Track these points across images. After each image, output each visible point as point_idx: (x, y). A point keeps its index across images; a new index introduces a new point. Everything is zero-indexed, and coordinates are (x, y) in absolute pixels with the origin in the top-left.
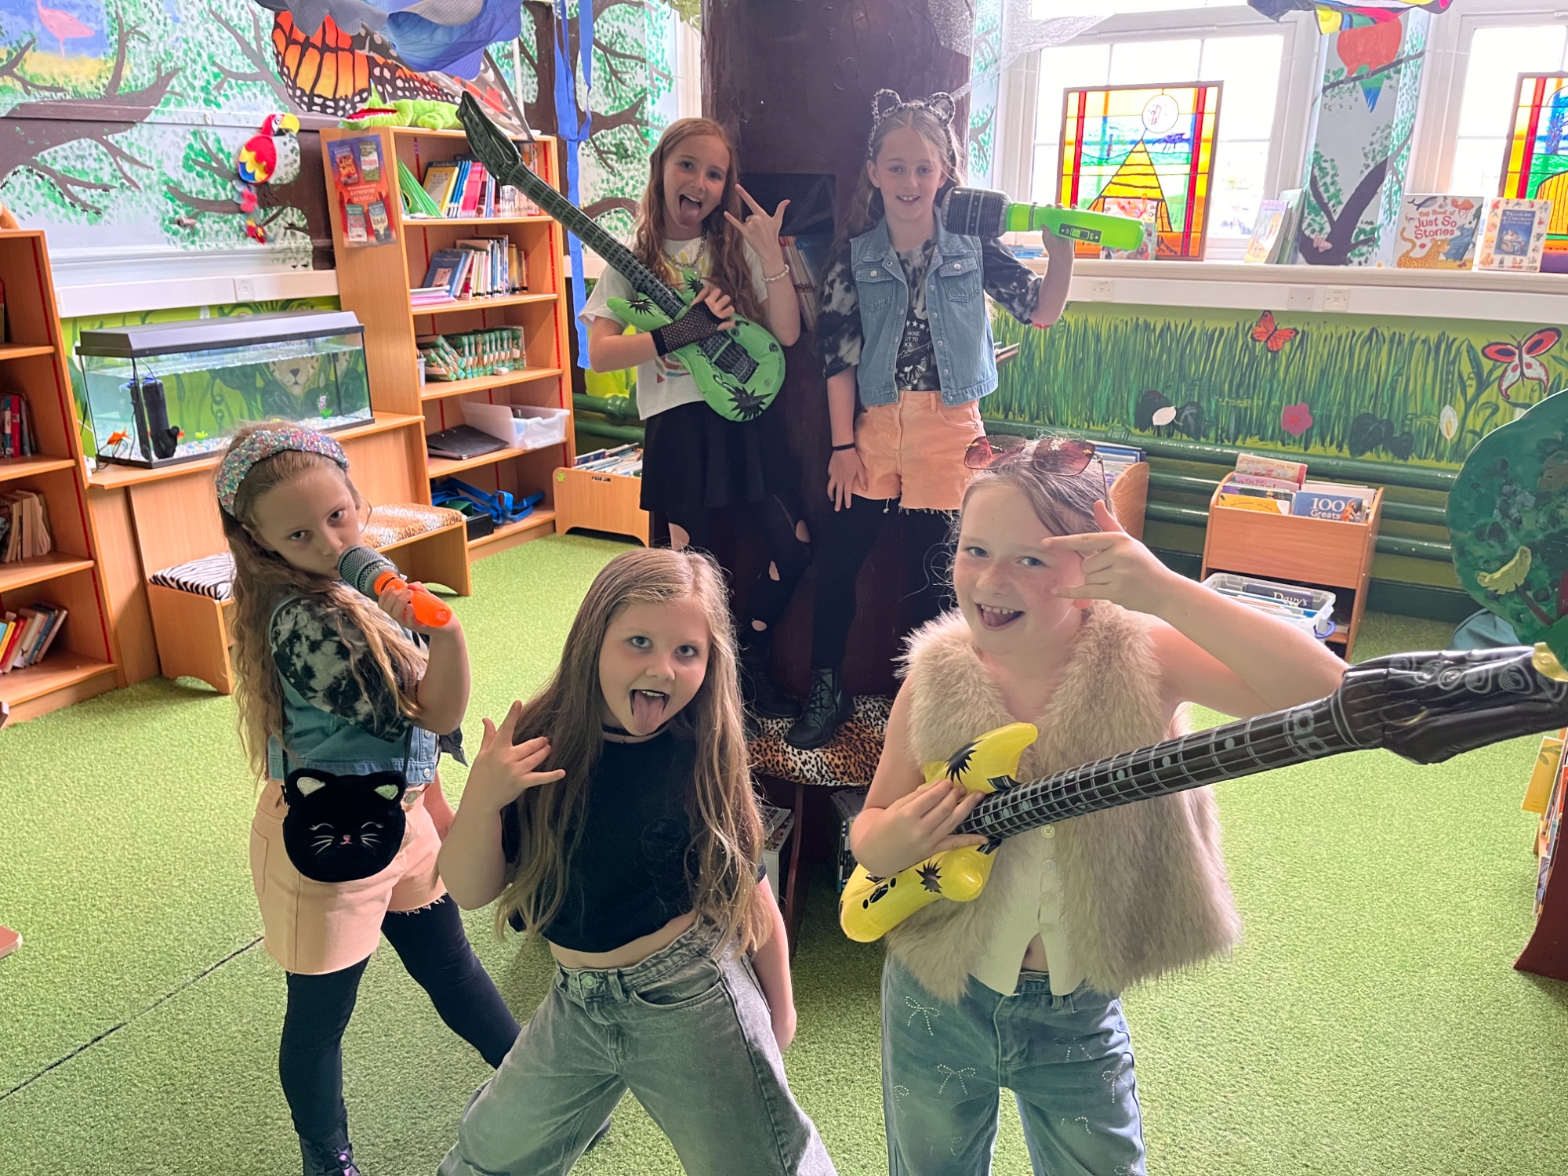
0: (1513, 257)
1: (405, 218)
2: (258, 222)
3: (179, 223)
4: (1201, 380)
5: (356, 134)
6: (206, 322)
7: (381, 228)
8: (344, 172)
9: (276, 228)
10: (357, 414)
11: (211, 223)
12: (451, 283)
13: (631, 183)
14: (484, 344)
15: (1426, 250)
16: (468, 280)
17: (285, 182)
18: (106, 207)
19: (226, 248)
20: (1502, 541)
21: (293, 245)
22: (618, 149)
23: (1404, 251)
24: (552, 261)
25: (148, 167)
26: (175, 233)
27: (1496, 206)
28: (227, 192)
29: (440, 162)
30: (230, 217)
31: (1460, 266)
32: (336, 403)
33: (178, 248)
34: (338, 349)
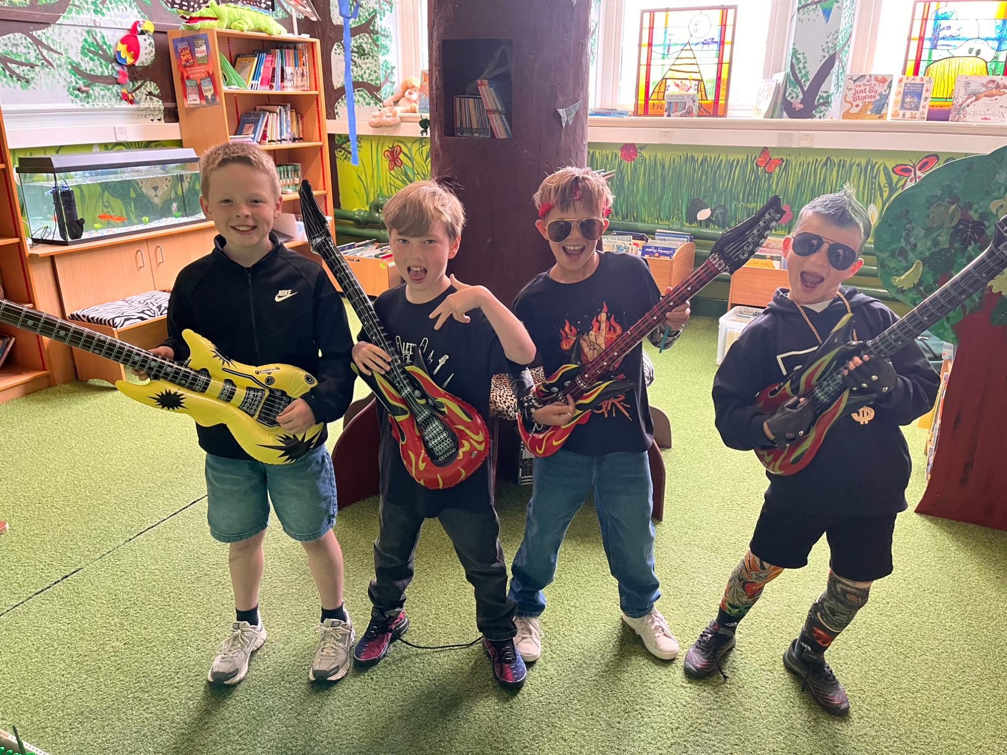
0: (910, 111)
1: (225, 88)
2: (129, 90)
3: (79, 90)
4: (726, 191)
5: (192, 33)
6: (96, 153)
7: (209, 95)
8: (184, 58)
9: (140, 94)
10: (197, 216)
11: (99, 90)
12: (254, 132)
13: (368, 71)
15: (859, 108)
16: (265, 131)
17: (146, 65)
18: (33, 78)
19: (109, 107)
20: (906, 258)
21: (151, 106)
22: (358, 49)
23: (846, 110)
24: (319, 121)
25: (59, 53)
26: (77, 96)
27: (900, 81)
28: (108, 70)
29: (245, 55)
30: (111, 86)
31: (879, 118)
32: (183, 209)
33: (78, 106)
34: (183, 172)
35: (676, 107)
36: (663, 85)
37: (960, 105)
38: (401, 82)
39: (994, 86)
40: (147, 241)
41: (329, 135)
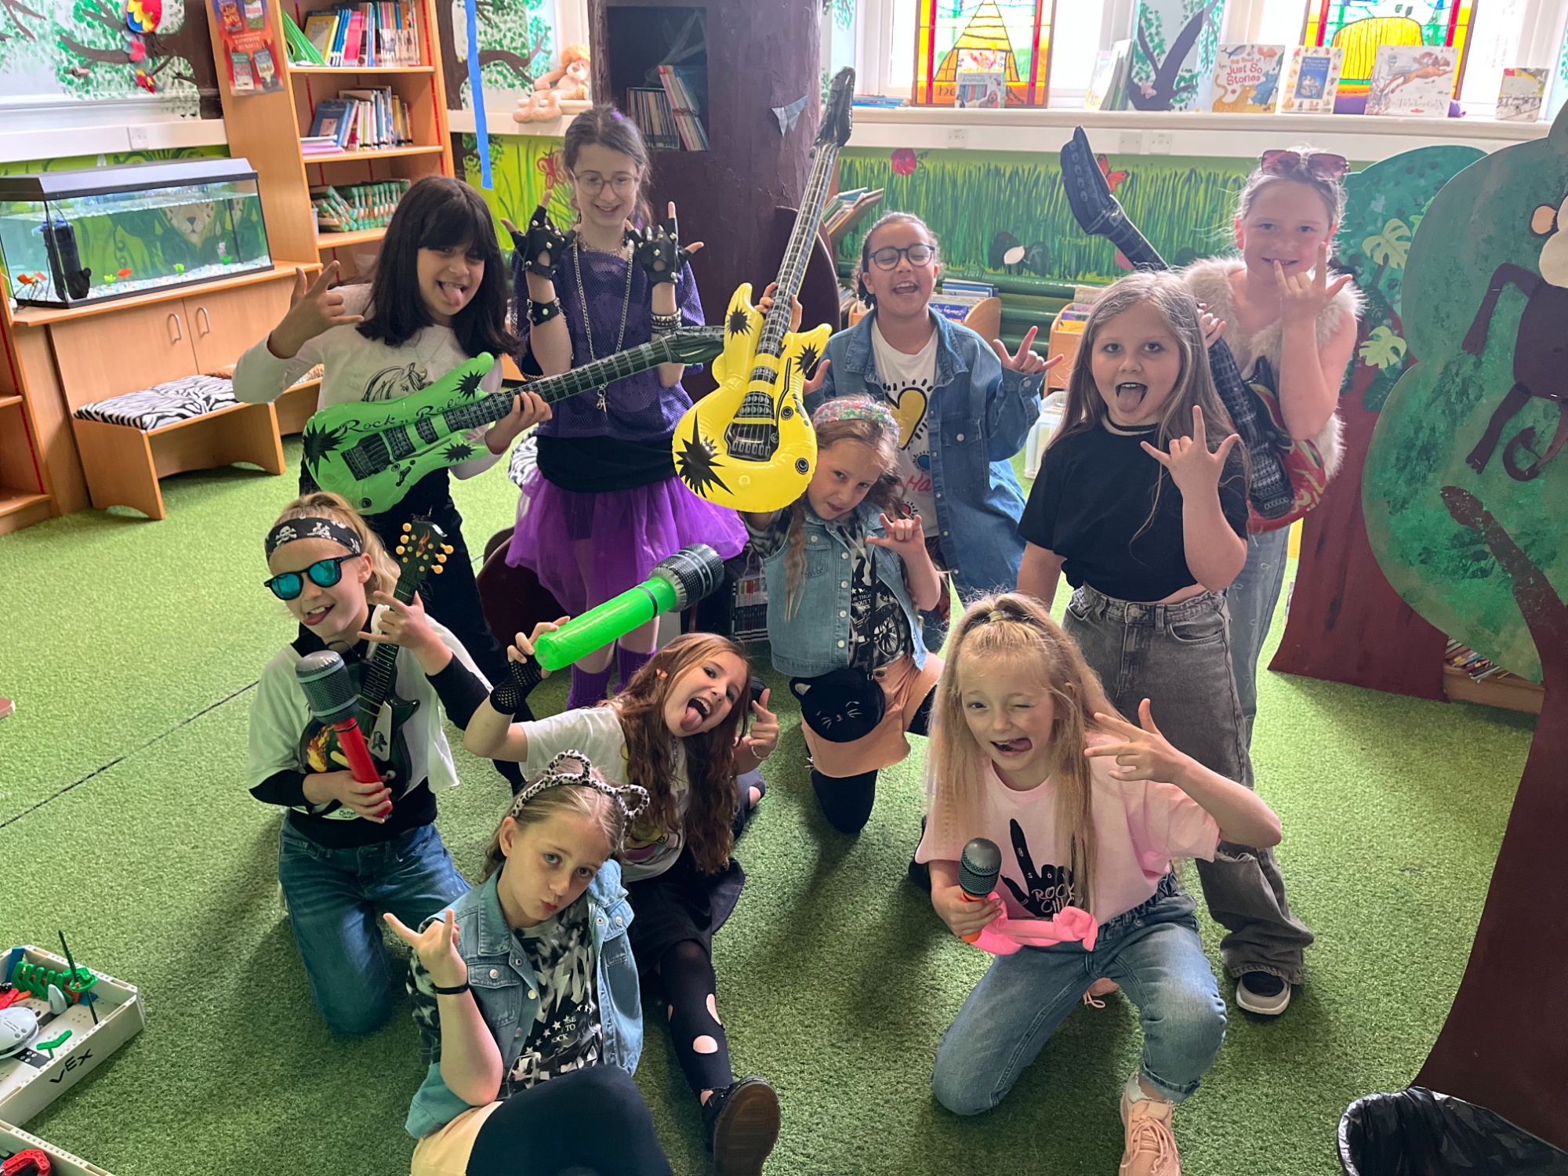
0: (1310, 100)
1: (291, 66)
2: (148, 71)
3: (73, 72)
4: (1046, 221)
6: (103, 169)
7: (267, 75)
8: (228, 21)
9: (165, 77)
10: (256, 261)
11: (103, 72)
12: (337, 132)
13: (509, 35)
14: (374, 196)
15: (1236, 95)
16: (354, 130)
17: (171, 32)
18: (3, 56)
19: (119, 98)
21: (181, 95)
22: (494, 0)
23: (1217, 98)
24: (436, 112)
25: (40, 17)
26: (70, 83)
27: (1297, 54)
28: (116, 42)
29: (319, 12)
30: (121, 66)
31: (1265, 110)
32: (234, 251)
33: (73, 97)
34: (235, 196)
35: (973, 92)
36: (954, 57)
37: (1382, 91)
38: (561, 51)
39: (1430, 62)
40: (183, 300)
41: (453, 135)
